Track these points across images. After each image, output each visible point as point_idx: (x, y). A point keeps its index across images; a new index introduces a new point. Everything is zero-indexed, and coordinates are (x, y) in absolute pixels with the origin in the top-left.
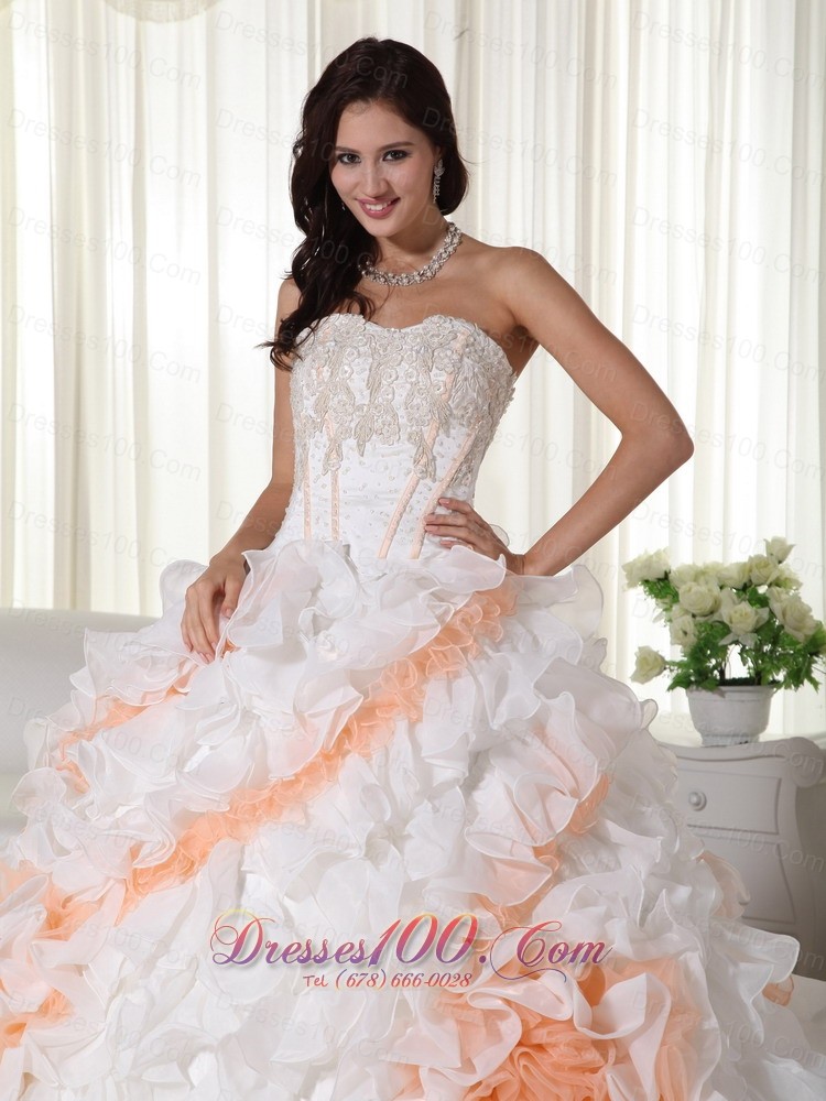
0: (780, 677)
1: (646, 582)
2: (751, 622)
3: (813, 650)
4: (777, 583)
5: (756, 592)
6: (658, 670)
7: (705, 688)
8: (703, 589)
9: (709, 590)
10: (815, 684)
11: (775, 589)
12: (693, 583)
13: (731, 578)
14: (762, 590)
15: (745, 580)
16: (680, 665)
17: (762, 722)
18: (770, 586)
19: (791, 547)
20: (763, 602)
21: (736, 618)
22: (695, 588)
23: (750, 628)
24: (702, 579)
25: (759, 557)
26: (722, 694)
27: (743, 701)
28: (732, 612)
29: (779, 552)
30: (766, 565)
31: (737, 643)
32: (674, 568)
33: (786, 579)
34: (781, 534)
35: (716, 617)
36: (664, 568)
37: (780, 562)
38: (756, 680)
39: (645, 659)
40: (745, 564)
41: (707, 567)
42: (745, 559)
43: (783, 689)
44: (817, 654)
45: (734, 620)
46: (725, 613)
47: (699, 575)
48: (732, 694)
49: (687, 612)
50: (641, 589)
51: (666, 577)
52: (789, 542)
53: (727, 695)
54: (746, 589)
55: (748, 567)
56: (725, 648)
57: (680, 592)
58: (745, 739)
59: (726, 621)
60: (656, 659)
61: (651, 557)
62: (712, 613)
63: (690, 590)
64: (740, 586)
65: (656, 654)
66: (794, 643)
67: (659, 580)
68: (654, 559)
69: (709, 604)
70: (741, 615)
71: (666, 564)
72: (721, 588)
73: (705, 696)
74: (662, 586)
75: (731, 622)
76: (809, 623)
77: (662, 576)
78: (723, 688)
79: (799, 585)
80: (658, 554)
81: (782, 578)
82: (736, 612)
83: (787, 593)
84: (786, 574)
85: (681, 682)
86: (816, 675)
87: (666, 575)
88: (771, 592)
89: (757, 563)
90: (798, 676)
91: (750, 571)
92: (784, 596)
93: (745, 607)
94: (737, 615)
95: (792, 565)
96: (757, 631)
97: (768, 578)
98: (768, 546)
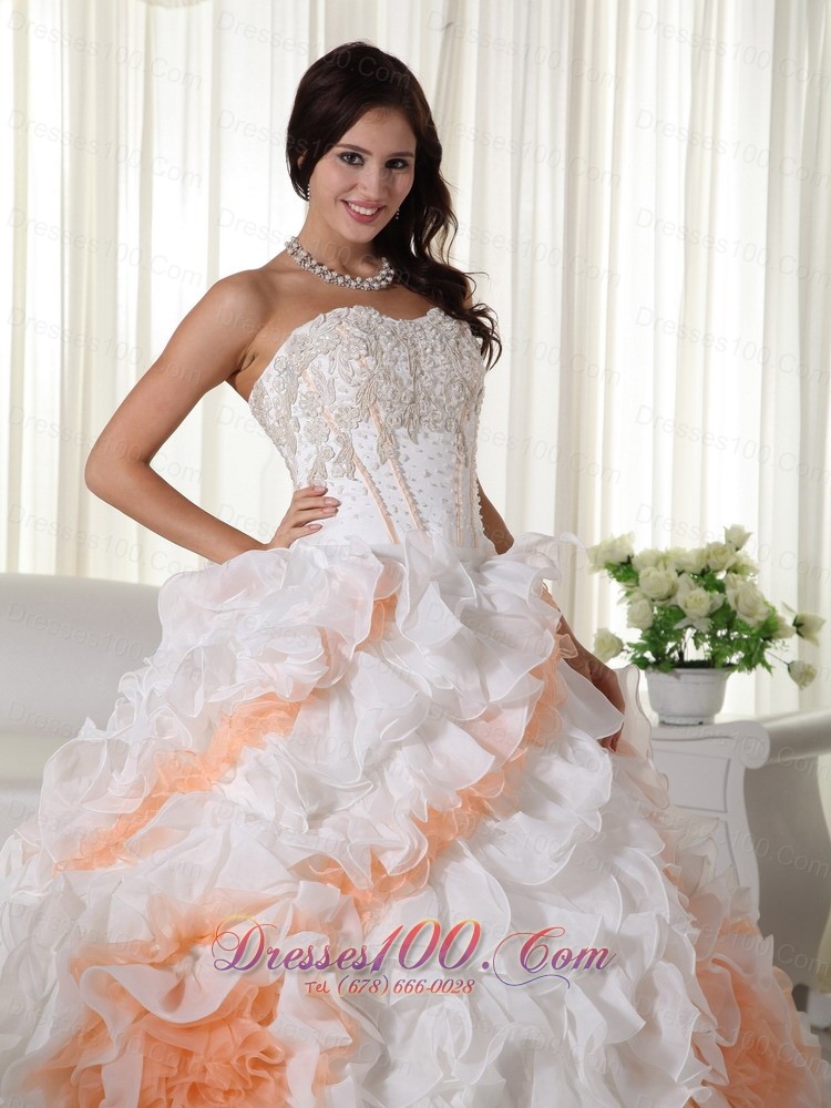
0: (734, 659)
1: (608, 566)
2: (705, 608)
3: (766, 636)
4: (734, 570)
5: (713, 577)
6: (614, 652)
7: (662, 670)
8: (662, 574)
9: (667, 576)
10: (769, 668)
11: (732, 576)
12: (653, 568)
13: (689, 564)
14: (721, 576)
15: (703, 566)
16: (636, 646)
17: (716, 703)
18: (728, 571)
19: (749, 535)
20: (721, 587)
21: (691, 602)
22: (654, 573)
23: (704, 613)
24: (661, 565)
25: (717, 544)
26: (678, 676)
27: (698, 684)
28: (687, 598)
29: (736, 540)
30: (724, 552)
31: (692, 626)
32: (635, 554)
33: (743, 566)
34: (737, 522)
35: (673, 602)
36: (627, 553)
37: (737, 549)
38: (713, 663)
39: (603, 641)
40: (703, 551)
41: (668, 552)
42: (703, 546)
43: (736, 672)
44: (769, 639)
45: (689, 605)
46: (680, 599)
47: (661, 560)
48: (688, 676)
49: (645, 596)
50: (605, 572)
51: (629, 561)
52: (747, 531)
53: (682, 677)
54: (705, 577)
55: (705, 553)
56: (680, 632)
57: (641, 575)
58: (699, 720)
59: (682, 606)
60: (613, 641)
61: (615, 541)
62: (669, 597)
63: (649, 574)
64: (699, 571)
65: (613, 636)
66: (747, 629)
67: (623, 564)
68: (618, 543)
69: (665, 590)
70: (696, 600)
71: (628, 549)
72: (680, 574)
73: (663, 677)
74: (625, 569)
75: (686, 607)
76: (762, 609)
77: (625, 560)
78: (679, 671)
79: (756, 571)
80: (622, 539)
81: (740, 565)
82: (691, 597)
83: (744, 580)
84: (744, 561)
85: (642, 664)
86: (769, 659)
87: (629, 559)
88: (729, 579)
89: (716, 550)
90: (752, 660)
91: (708, 557)
92: (740, 583)
93: (700, 593)
94: (692, 600)
95: (750, 551)
96: (711, 616)
97: (724, 564)
98: (728, 533)
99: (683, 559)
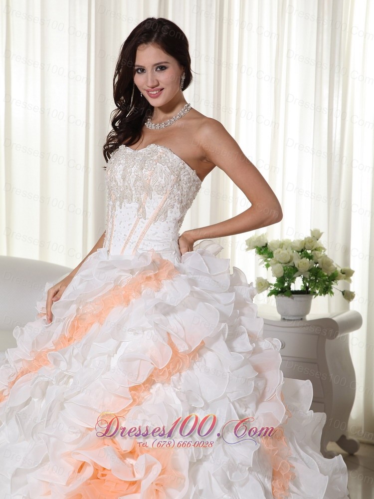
1: (257, 247)
2: (307, 267)
3: (333, 279)
4: (315, 249)
5: (307, 253)
6: (266, 288)
7: (286, 295)
8: (285, 252)
9: (288, 253)
10: (333, 294)
11: (317, 252)
12: (280, 249)
13: (296, 247)
15: (302, 248)
16: (275, 285)
18: (312, 251)
19: (322, 233)
20: (310, 257)
22: (281, 251)
23: (307, 270)
24: (284, 247)
25: (308, 237)
26: (293, 298)
27: (301, 301)
28: (299, 262)
29: (316, 235)
30: (312, 241)
31: (301, 276)
32: (269, 242)
33: (320, 247)
34: (317, 228)
35: (291, 264)
36: (266, 242)
37: (317, 240)
38: (305, 292)
39: (261, 283)
40: (303, 241)
41: (284, 242)
42: (303, 239)
45: (300, 266)
46: (296, 263)
47: (281, 245)
48: (297, 298)
49: (278, 262)
50: (254, 250)
51: (266, 245)
53: (294, 298)
54: (302, 251)
56: (294, 278)
57: (275, 253)
58: (301, 317)
59: (296, 266)
60: (266, 283)
61: (260, 236)
62: (289, 262)
63: (279, 252)
64: (300, 250)
65: (265, 280)
67: (263, 247)
68: (262, 238)
69: (288, 259)
70: (303, 264)
71: (266, 240)
73: (284, 299)
74: (264, 250)
75: (299, 267)
77: (264, 245)
78: (293, 295)
79: (325, 250)
80: (263, 235)
81: (318, 247)
82: (301, 262)
83: (321, 254)
84: (320, 245)
85: (275, 293)
86: (333, 290)
87: (267, 244)
88: (315, 254)
89: (308, 241)
90: (326, 290)
91: (305, 244)
92: (319, 255)
93: (304, 260)
94: (302, 264)
95: (323, 241)
96: (309, 271)
97: (313, 247)
98: (312, 232)
99: (294, 244)
